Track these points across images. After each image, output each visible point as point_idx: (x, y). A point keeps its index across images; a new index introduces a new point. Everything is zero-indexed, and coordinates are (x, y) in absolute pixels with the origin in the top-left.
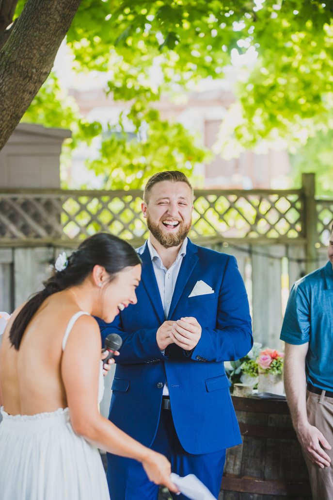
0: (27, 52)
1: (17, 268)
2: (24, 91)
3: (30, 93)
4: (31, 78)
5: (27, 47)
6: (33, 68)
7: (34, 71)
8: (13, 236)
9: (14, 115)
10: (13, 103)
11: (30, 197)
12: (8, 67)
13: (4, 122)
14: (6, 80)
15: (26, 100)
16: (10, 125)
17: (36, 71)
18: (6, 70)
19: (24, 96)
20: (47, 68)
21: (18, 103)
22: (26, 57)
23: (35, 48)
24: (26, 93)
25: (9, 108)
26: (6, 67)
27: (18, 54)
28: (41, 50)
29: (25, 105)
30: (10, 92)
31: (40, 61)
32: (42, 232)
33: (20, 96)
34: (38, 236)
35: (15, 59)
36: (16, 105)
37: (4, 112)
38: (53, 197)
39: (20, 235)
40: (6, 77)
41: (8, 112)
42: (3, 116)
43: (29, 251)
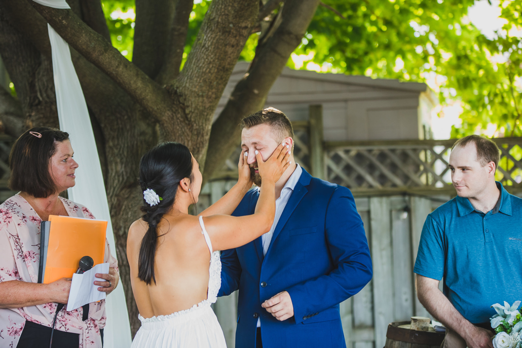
0: (223, 10)
1: (373, 216)
2: (226, 45)
3: (233, 46)
4: (229, 32)
5: (222, 5)
6: (230, 23)
7: (231, 25)
8: (371, 186)
9: (220, 68)
10: (217, 57)
11: (385, 148)
12: (209, 24)
13: (212, 74)
14: (209, 35)
15: (229, 52)
16: (219, 77)
17: (234, 26)
18: (208, 27)
19: (227, 49)
20: (246, 23)
21: (222, 56)
22: (223, 13)
23: (229, 5)
24: (228, 47)
25: (214, 61)
26: (208, 24)
27: (216, 12)
28: (235, 7)
29: (230, 57)
30: (213, 47)
31: (236, 16)
32: (398, 181)
33: (223, 50)
34: (394, 185)
35: (213, 17)
36: (220, 58)
37: (211, 66)
38: (408, 148)
39: (376, 184)
40: (208, 34)
41: (214, 65)
42: (210, 69)
43: (384, 200)
